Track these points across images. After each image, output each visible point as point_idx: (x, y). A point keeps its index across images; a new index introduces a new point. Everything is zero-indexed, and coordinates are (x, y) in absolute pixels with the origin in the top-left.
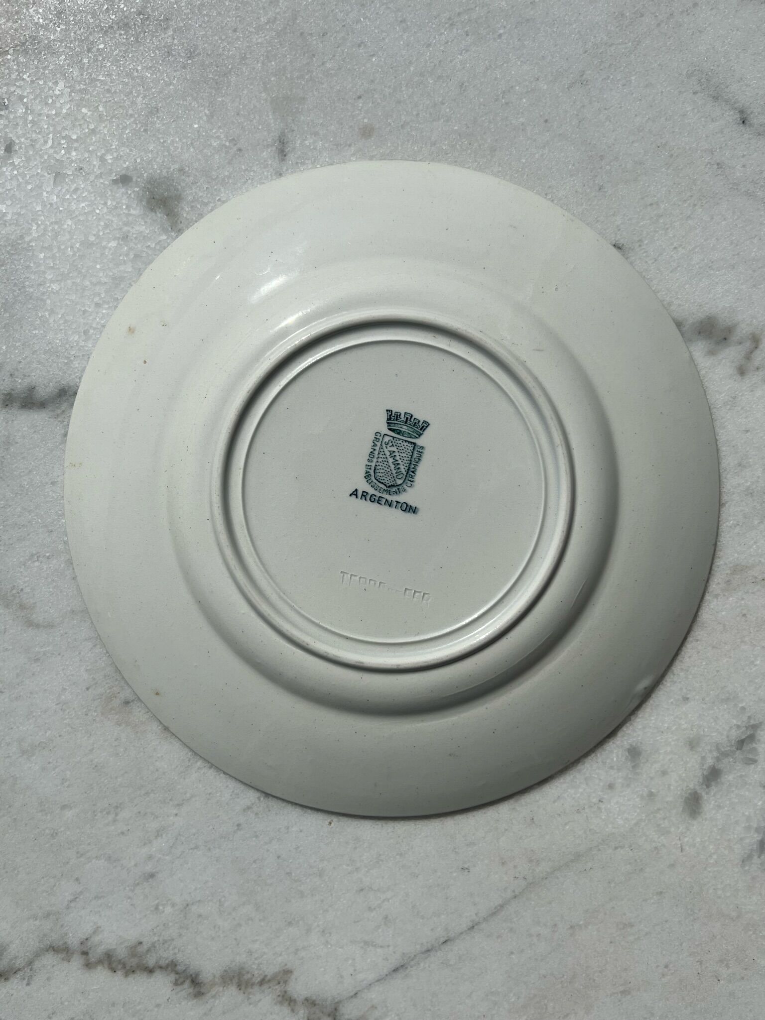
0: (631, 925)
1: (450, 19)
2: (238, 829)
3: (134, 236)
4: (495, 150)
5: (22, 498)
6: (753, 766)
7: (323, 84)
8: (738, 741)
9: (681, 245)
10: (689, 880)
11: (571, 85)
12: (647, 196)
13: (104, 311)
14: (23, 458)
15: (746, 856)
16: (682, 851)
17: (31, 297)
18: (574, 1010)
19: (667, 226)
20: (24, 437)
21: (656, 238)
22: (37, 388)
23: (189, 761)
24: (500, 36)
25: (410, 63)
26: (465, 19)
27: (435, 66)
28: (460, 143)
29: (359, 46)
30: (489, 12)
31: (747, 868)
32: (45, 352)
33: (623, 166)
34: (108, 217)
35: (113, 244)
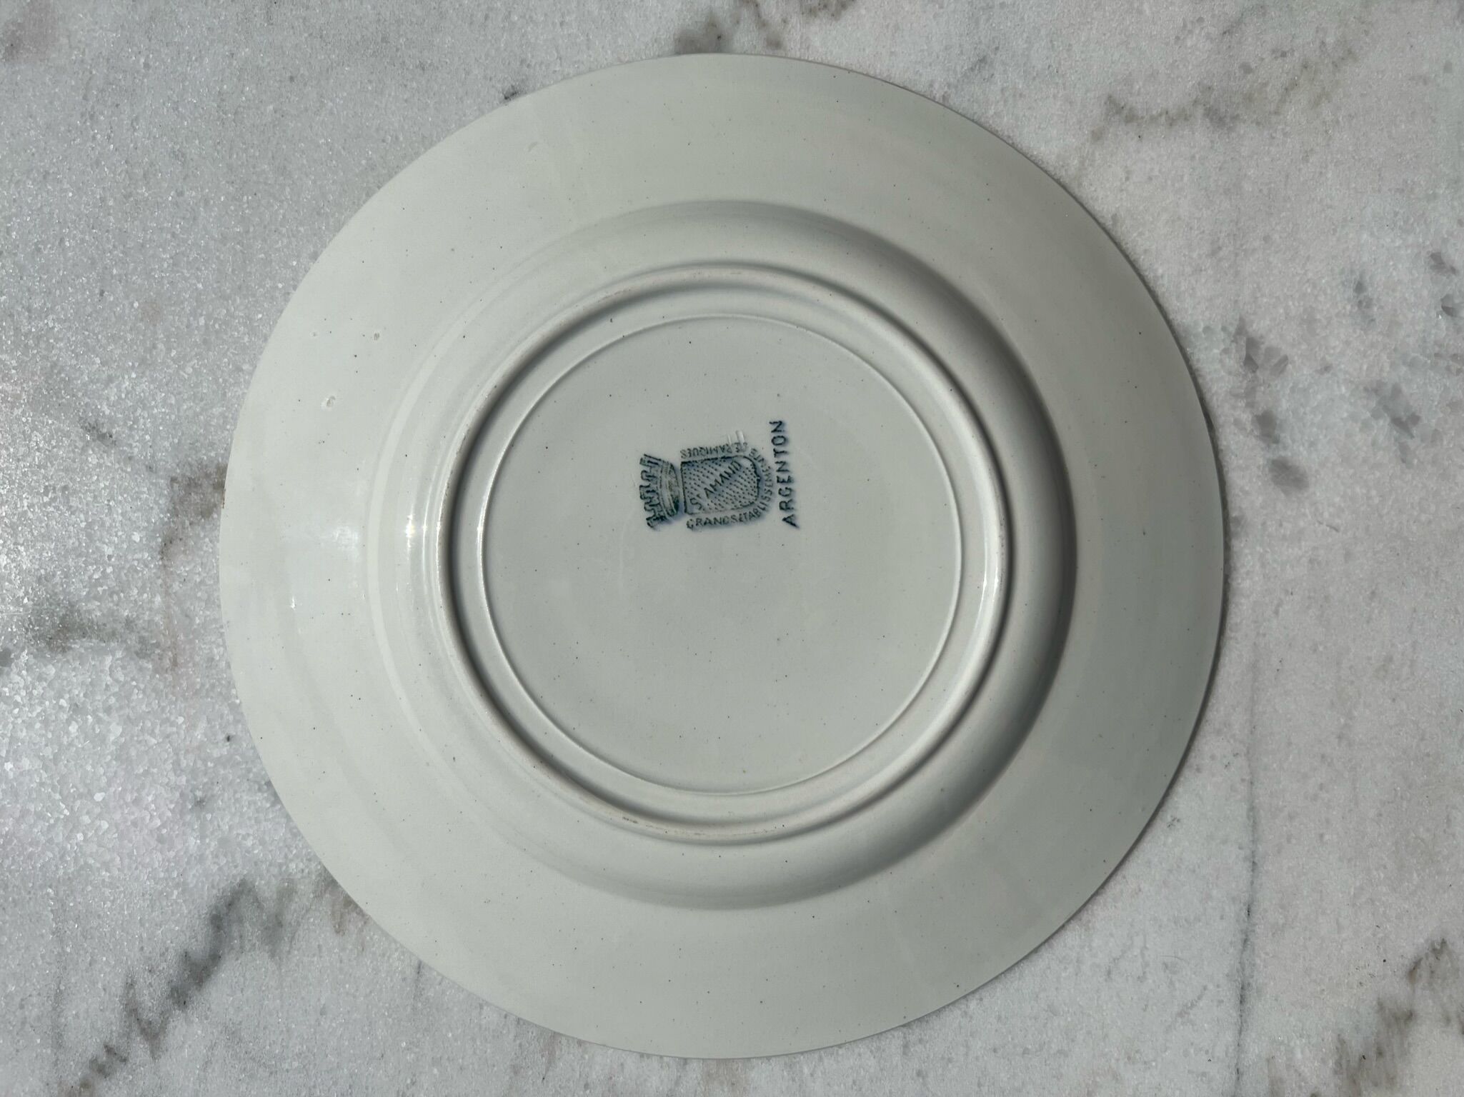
0: (1390, 659)
1: (82, 115)
2: (923, 1078)
3: (82, 695)
4: (285, 168)
5: (315, 1064)
6: (1290, 366)
7: (53, 328)
8: (1245, 364)
9: (563, 16)
10: (1381, 545)
11: (269, 19)
12: (472, 15)
13: (150, 799)
14: (265, 1028)
15: (1399, 453)
16: (1337, 530)
17: (69, 878)
18: (1447, 806)
19: (527, 17)
20: (239, 1009)
21: (533, 40)
22: (189, 950)
23: (794, 1080)
24: (147, 65)
25: (103, 200)
26: (97, 96)
27: (127, 172)
28: (246, 206)
29: (39, 250)
30: (108, 60)
31: (1416, 461)
32: (152, 906)
33: (414, 20)
34: (35, 714)
35: (73, 728)
